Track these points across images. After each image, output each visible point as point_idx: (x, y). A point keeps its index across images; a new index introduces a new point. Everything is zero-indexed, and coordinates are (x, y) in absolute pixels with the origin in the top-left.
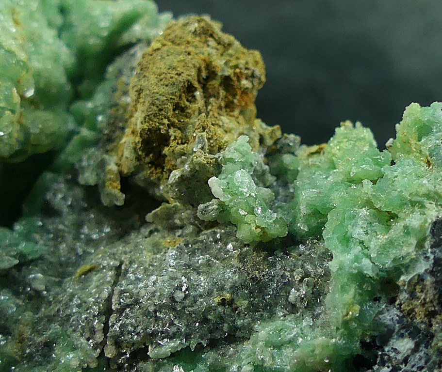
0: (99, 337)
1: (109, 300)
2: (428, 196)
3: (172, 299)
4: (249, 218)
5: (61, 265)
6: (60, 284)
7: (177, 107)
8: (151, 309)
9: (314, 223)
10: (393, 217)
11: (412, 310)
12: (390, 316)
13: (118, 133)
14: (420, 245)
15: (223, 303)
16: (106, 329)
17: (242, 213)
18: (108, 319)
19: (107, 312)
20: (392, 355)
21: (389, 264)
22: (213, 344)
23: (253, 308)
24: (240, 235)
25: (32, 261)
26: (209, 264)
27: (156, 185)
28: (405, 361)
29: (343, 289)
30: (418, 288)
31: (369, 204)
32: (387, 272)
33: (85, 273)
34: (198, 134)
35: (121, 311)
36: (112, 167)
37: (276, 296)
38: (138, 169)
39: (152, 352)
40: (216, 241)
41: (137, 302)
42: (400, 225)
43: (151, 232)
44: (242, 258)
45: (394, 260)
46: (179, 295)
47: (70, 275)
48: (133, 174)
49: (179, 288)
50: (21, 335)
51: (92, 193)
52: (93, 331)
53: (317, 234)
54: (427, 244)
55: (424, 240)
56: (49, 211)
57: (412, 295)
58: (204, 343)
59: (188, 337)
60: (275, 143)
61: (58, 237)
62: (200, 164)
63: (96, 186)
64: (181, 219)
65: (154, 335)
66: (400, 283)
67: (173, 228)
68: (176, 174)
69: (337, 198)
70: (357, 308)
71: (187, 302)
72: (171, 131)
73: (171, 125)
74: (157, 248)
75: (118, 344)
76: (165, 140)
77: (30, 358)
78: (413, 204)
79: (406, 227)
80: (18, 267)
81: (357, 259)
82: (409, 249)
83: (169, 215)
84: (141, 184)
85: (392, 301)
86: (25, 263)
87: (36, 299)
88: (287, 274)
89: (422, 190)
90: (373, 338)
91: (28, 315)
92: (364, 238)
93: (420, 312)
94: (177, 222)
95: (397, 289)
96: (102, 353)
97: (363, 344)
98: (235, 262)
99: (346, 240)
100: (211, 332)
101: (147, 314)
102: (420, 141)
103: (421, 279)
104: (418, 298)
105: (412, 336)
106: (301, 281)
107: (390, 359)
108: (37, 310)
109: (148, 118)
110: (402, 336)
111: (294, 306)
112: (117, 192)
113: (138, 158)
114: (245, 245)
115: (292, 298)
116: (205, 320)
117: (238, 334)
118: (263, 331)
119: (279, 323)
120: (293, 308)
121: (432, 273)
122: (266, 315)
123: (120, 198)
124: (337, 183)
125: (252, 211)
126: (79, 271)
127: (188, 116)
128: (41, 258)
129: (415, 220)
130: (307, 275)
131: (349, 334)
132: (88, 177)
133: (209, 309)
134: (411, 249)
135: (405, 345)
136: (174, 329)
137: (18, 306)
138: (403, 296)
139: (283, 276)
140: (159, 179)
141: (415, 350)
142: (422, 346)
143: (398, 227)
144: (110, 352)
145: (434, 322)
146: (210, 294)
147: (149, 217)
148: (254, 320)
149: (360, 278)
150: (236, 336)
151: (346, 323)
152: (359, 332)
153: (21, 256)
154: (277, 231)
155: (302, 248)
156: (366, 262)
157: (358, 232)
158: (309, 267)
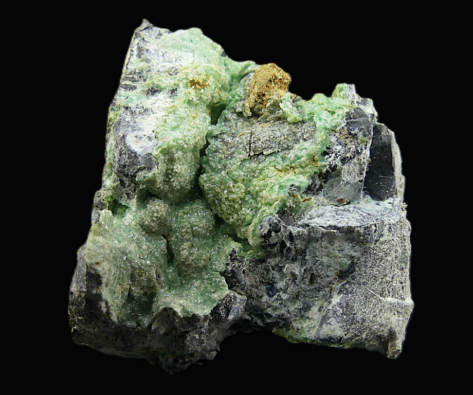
0: (248, 150)
1: (250, 141)
2: (344, 106)
3: (270, 138)
4: (291, 115)
5: (233, 134)
6: (233, 139)
7: (267, 86)
8: (264, 141)
9: (309, 116)
10: (334, 113)
11: (340, 138)
12: (334, 140)
13: (247, 97)
15: (284, 139)
16: (250, 148)
17: (289, 113)
18: (250, 146)
19: (250, 143)
20: (335, 150)
21: (334, 125)
22: (282, 151)
23: (294, 140)
24: (288, 120)
25: (224, 133)
26: (279, 129)
27: (260, 110)
28: (339, 152)
29: (320, 132)
30: (342, 131)
31: (326, 110)
33: (241, 136)
34: (274, 93)
35: (254, 143)
36: (247, 105)
37: (300, 137)
38: (255, 105)
39: (265, 153)
40: (280, 124)
41: (259, 140)
42: (336, 114)
43: (260, 124)
46: (272, 137)
47: (236, 137)
48: (254, 107)
49: (272, 135)
50: (223, 152)
51: (240, 114)
52: (246, 148)
53: (311, 119)
54: (344, 119)
55: (343, 118)
56: (227, 120)
57: (340, 133)
58: (280, 150)
59: (275, 149)
60: (295, 98)
61: (230, 127)
62: (276, 100)
63: (242, 112)
65: (265, 148)
66: (337, 130)
67: (267, 122)
68: (268, 105)
69: (316, 109)
70: (325, 137)
71: (274, 139)
72: (266, 93)
73: (266, 91)
74: (262, 127)
75: (254, 152)
76: (264, 95)
77: (227, 158)
78: (340, 108)
79: (338, 114)
80: (220, 134)
81: (324, 124)
82: (339, 120)
83: (265, 118)
84: (256, 110)
86: (222, 133)
87: (226, 143)
88: (303, 131)
89: (342, 104)
90: (329, 146)
91: (225, 147)
92: (326, 118)
93: (343, 138)
94: (268, 120)
95: (336, 132)
96: (249, 154)
97: (327, 148)
99: (320, 119)
100: (281, 147)
103: (343, 128)
104: (342, 134)
105: (340, 145)
106: (307, 132)
107: (334, 152)
108: (227, 146)
109: (259, 89)
110: (338, 145)
111: (305, 139)
112: (249, 112)
113: (256, 101)
114: (290, 124)
115: (304, 137)
116: (280, 144)
117: (289, 148)
118: (297, 146)
119: (301, 144)
120: (305, 140)
121: (346, 126)
122: (297, 142)
123: (250, 114)
124: (316, 106)
125: (292, 113)
126: (238, 136)
127: (270, 88)
128: (226, 132)
129: (340, 112)
131: (323, 145)
132: (239, 109)
133: (281, 140)
135: (339, 147)
136: (271, 146)
138: (338, 134)
139: (301, 132)
140: (262, 108)
141: (342, 148)
142: (344, 148)
143: (335, 116)
144: (252, 154)
145: (347, 140)
146: (281, 136)
147: (259, 119)
148: (294, 144)
149: (326, 129)
150: (288, 148)
151: (322, 142)
152: (325, 144)
153: (221, 131)
154: (299, 119)
155: (306, 124)
156: (327, 124)
157: (324, 117)
158: (309, 129)
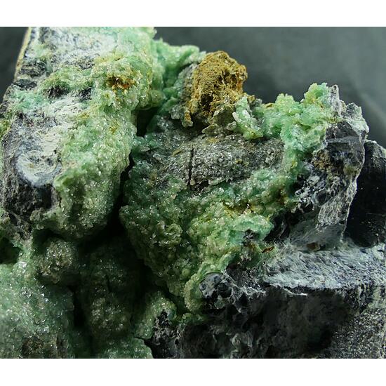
0: (187, 177)
1: (191, 163)
2: (324, 119)
3: (218, 161)
4: (249, 129)
5: (166, 151)
6: (166, 158)
7: (215, 86)
8: (210, 165)
9: (274, 131)
10: (309, 128)
11: (318, 165)
12: (309, 167)
13: (187, 99)
14: (321, 138)
15: (238, 163)
16: (190, 174)
17: (246, 126)
18: (190, 170)
19: (190, 167)
20: (310, 182)
21: (309, 146)
22: (235, 180)
23: (251, 165)
24: (244, 136)
25: (154, 149)
26: (231, 148)
27: (206, 118)
28: (316, 185)
29: (290, 157)
30: (321, 155)
31: (298, 123)
32: (308, 149)
33: (177, 154)
34: (225, 96)
35: (196, 167)
36: (187, 110)
37: (260, 160)
38: (199, 112)
39: (210, 182)
40: (233, 140)
41: (203, 163)
42: (313, 130)
43: (203, 138)
44: (245, 145)
45: (311, 144)
46: (221, 160)
47: (171, 155)
48: (196, 114)
49: (221, 157)
50: (153, 177)
51: (177, 122)
52: (184, 175)
53: (276, 135)
54: (325, 138)
55: (323, 136)
56: (159, 130)
57: (318, 158)
58: (231, 179)
59: (225, 177)
60: (253, 102)
61: (163, 140)
62: (228, 107)
63: (180, 119)
64: (217, 131)
65: (211, 176)
66: (313, 154)
67: (213, 135)
68: (217, 113)
69: (284, 121)
70: (296, 163)
71: (224, 163)
72: (214, 95)
73: (214, 93)
74: (207, 143)
75: (196, 180)
76: (211, 99)
77: (158, 186)
78: (318, 122)
79: (315, 131)
80: (149, 151)
81: (295, 144)
82: (317, 140)
83: (212, 130)
84: (199, 118)
85: (309, 161)
86: (152, 150)
87: (157, 164)
89: (322, 117)
90: (302, 176)
91: (155, 170)
92: (297, 136)
93: (322, 165)
94: (216, 133)
95: (312, 156)
96: (189, 183)
97: (298, 178)
98: (243, 147)
99: (290, 137)
100: (234, 174)
101: (208, 168)
102: (317, 98)
103: (322, 151)
104: (321, 160)
105: (318, 175)
106: (270, 154)
107: (309, 184)
108: (158, 168)
109: (204, 90)
110: (314, 175)
111: (267, 164)
112: (190, 121)
113: (199, 107)
114: (247, 141)
115: (267, 161)
116: (232, 170)
117: (245, 176)
118: (256, 174)
119: (263, 171)
120: (267, 165)
121: (327, 149)
122: (256, 168)
123: (191, 124)
124: (283, 116)
125: (250, 126)
126: (174, 153)
127: (220, 90)
128: (158, 148)
129: (319, 128)
130: (272, 152)
131: (293, 174)
132: (176, 116)
133: (233, 165)
134: (319, 140)
135: (316, 179)
136: (219, 173)
137: (150, 166)
138: (315, 159)
139: (263, 153)
140: (207, 116)
141: (320, 180)
142: (323, 179)
143: (311, 132)
144: (192, 183)
145: (327, 169)
146: (233, 159)
147: (203, 131)
148: (251, 170)
149: (297, 151)
151: (291, 170)
152: (297, 173)
153: (150, 147)
154: (260, 134)
155: (269, 142)
156: (299, 145)
157: (294, 134)
158: (273, 149)
